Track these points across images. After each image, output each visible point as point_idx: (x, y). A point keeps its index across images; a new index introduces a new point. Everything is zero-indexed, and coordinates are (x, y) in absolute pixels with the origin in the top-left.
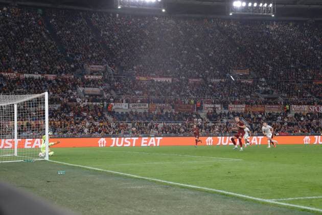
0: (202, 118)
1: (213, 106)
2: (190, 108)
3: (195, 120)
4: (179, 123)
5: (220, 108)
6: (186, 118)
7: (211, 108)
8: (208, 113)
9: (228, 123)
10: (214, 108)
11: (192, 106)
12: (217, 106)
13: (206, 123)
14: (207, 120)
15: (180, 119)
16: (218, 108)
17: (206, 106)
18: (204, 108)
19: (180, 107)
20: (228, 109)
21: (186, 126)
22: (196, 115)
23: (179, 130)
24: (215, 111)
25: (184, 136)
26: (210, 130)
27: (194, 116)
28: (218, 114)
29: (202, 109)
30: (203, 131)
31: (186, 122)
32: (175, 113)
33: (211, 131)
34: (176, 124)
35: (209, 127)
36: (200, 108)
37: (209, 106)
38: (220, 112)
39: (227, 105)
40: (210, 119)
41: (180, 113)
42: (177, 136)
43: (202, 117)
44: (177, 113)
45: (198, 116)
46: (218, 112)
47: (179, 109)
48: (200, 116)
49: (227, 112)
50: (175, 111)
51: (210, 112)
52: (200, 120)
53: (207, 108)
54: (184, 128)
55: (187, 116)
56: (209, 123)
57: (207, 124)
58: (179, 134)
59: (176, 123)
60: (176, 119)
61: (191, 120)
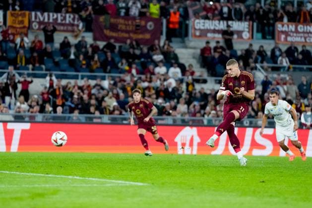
0: (183, 68)
1: (222, 25)
2: (147, 31)
3: (157, 70)
4: (103, 78)
5: (246, 35)
6: (130, 66)
7: (215, 31)
8: (204, 51)
9: (270, 83)
10: (228, 34)
11: (150, 25)
12: (236, 25)
13: (197, 81)
14: (200, 72)
15: (108, 66)
16: (239, 33)
17: (198, 24)
18: (191, 31)
19: (114, 27)
20: (273, 38)
21: (124, 89)
22: (163, 53)
23: (100, 101)
24: (229, 44)
25: (114, 121)
26: (203, 107)
27: (158, 57)
28: (239, 53)
29: (186, 35)
30: (182, 107)
31: (128, 78)
32: (95, 49)
33: (208, 108)
34: (92, 83)
35: (204, 97)
36: (180, 32)
37: (209, 25)
38: (246, 47)
39: (273, 25)
40: (213, 73)
41: (110, 47)
42: (90, 121)
43: (182, 61)
44: (101, 44)
45: (171, 60)
46: (240, 47)
47: (108, 32)
48: (176, 57)
49: (268, 46)
50: (95, 39)
51: (213, 45)
52: (175, 71)
53: (204, 33)
54: (117, 97)
55: (135, 57)
56: (205, 81)
57: (198, 87)
58: (97, 114)
59: (94, 78)
60: (95, 67)
61: (145, 69)
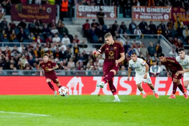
0: (71, 38)
1: (96, 9)
2: (47, 14)
3: (54, 39)
4: (19, 46)
5: (113, 15)
6: (36, 37)
7: (92, 13)
8: (85, 26)
9: (129, 47)
10: (100, 15)
11: (49, 10)
12: (106, 9)
14: (82, 40)
15: (21, 37)
16: (108, 14)
17: (81, 8)
18: (76, 13)
19: (25, 12)
20: (131, 17)
21: (32, 53)
22: (58, 28)
23: (17, 60)
24: (101, 21)
25: (26, 74)
26: (85, 64)
27: (54, 31)
28: (108, 27)
29: (73, 16)
30: (71, 64)
31: (35, 45)
32: (13, 26)
33: (88, 64)
34: (11, 49)
35: (86, 57)
36: (68, 14)
37: (88, 9)
38: (113, 23)
39: (130, 8)
40: (91, 41)
42: (10, 74)
43: (70, 33)
44: (17, 23)
45: (63, 32)
46: (108, 23)
47: (21, 15)
48: (66, 31)
49: (127, 22)
50: (13, 19)
51: (91, 22)
52: (66, 40)
53: (85, 14)
54: (28, 58)
55: (39, 31)
56: (86, 46)
57: (81, 50)
58: (15, 69)
59: (12, 45)
60: (13, 38)
61: (46, 39)
